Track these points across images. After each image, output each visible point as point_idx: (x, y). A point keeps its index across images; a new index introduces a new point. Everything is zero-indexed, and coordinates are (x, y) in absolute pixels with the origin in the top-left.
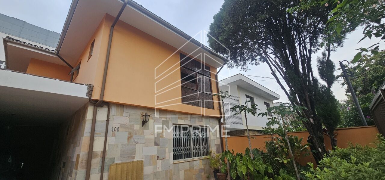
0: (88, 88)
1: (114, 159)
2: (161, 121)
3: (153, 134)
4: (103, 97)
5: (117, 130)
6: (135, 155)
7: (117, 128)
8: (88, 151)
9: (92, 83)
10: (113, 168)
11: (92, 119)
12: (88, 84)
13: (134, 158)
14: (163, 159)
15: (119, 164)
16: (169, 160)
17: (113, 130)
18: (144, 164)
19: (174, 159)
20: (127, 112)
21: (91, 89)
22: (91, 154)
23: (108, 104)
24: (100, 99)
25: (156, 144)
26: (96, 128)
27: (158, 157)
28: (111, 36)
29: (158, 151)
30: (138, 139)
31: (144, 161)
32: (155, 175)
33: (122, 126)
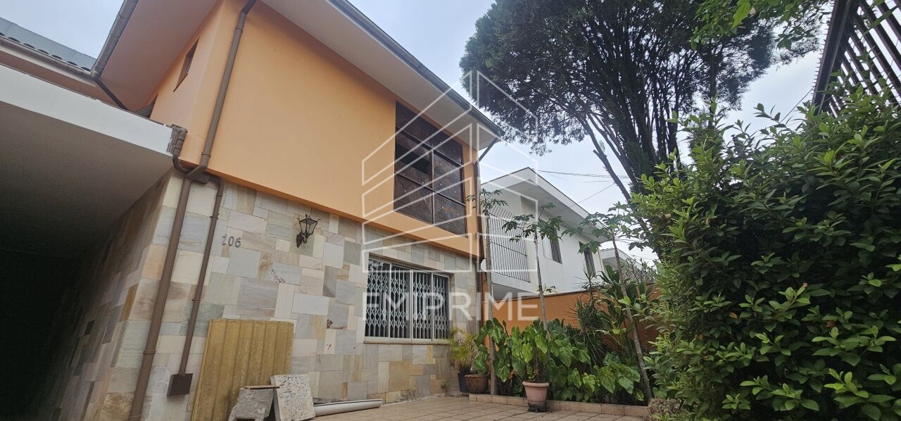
0: (173, 134)
1: (223, 308)
2: (342, 242)
3: (320, 267)
4: (208, 160)
5: (234, 245)
6: (274, 307)
7: (235, 239)
8: (160, 279)
9: (184, 125)
10: (218, 329)
11: (176, 207)
12: (173, 125)
13: (271, 313)
14: (341, 328)
15: (235, 321)
16: (354, 332)
17: (227, 242)
18: (294, 332)
19: (367, 335)
20: (263, 208)
21: (179, 137)
22: (165, 286)
23: (219, 181)
24: (200, 163)
25: (327, 292)
26: (183, 229)
27: (330, 323)
28: (239, 31)
29: (331, 309)
30: (286, 272)
31: (295, 325)
32: (320, 361)
33: (249, 236)
